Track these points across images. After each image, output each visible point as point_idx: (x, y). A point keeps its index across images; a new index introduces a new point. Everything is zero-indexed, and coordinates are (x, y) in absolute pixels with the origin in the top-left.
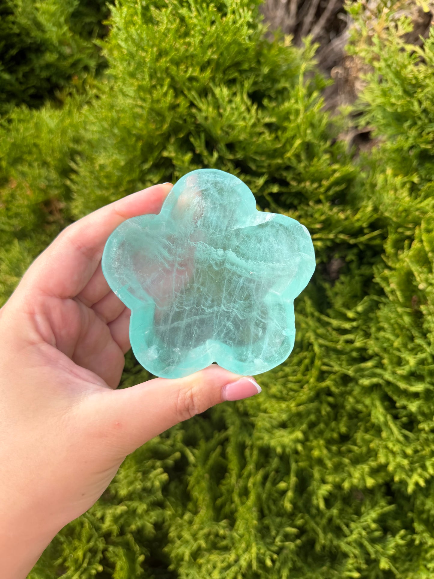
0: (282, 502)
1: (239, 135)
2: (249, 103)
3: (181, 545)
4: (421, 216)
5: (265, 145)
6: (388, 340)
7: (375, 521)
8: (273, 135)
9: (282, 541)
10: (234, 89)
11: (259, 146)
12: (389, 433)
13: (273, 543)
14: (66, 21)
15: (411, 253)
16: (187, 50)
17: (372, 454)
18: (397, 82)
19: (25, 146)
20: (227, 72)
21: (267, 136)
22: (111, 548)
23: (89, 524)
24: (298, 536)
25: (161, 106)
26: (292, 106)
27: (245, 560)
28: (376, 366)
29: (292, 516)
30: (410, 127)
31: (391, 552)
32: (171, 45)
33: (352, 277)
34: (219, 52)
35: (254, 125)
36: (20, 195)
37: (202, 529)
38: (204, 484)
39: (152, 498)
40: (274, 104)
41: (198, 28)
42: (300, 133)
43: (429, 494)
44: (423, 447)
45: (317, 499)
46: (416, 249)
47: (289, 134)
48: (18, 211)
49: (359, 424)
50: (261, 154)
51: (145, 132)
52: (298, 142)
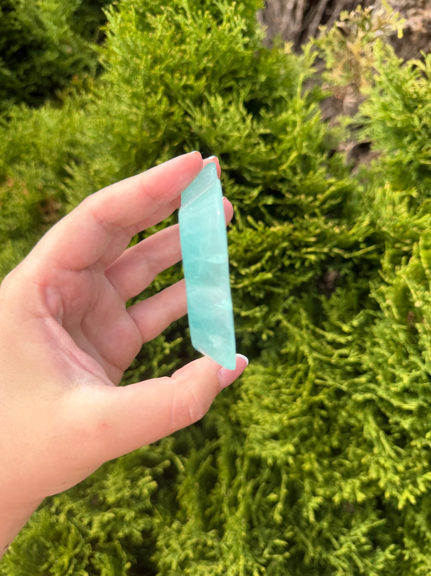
0: (271, 514)
1: (233, 146)
2: (245, 113)
3: (168, 554)
4: (419, 232)
5: (259, 156)
6: (383, 356)
7: (364, 535)
8: (269, 147)
9: (270, 553)
10: (230, 98)
11: (253, 156)
12: (381, 449)
13: (261, 555)
14: (68, 20)
15: (408, 269)
16: (182, 58)
17: (363, 468)
18: (398, 96)
19: (23, 145)
20: (223, 80)
21: (262, 148)
22: (97, 555)
23: (75, 529)
24: (287, 549)
25: (155, 114)
26: (289, 117)
27: (233, 572)
28: (370, 381)
29: (281, 527)
30: (410, 142)
31: (380, 567)
32: (166, 53)
33: (349, 290)
34: (215, 61)
35: (249, 136)
36: (17, 195)
37: (190, 538)
38: (194, 493)
39: (140, 506)
40: (271, 115)
41: (194, 36)
42: (296, 145)
43: (420, 510)
44: (414, 463)
45: (308, 512)
46: (414, 266)
47: (285, 146)
48: (13, 211)
49: (351, 438)
50: (257, 165)
51: (139, 140)
52: (294, 155)
